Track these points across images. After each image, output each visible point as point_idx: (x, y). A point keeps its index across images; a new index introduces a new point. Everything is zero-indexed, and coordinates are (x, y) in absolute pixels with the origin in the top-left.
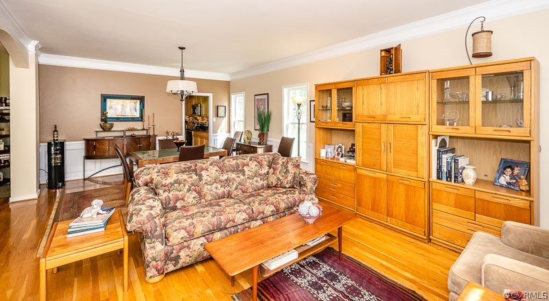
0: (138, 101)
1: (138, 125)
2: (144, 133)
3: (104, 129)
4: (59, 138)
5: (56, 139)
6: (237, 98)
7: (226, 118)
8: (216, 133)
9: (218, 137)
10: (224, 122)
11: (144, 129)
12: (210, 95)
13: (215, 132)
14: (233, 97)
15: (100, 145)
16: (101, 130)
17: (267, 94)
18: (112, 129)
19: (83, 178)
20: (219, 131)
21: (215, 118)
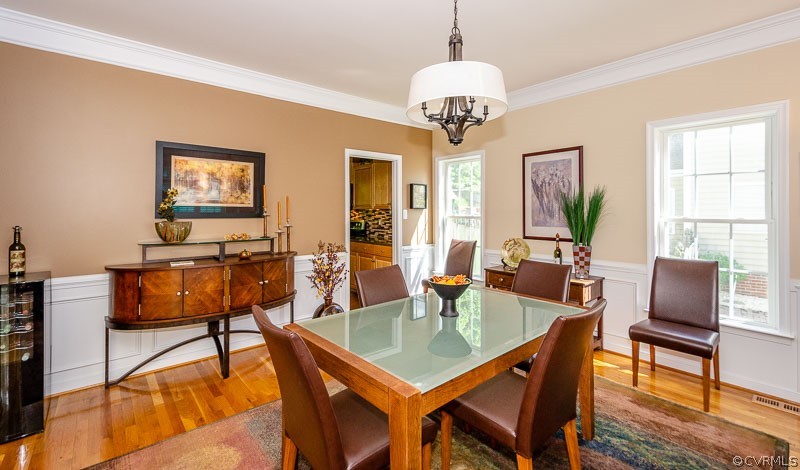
0: (251, 166)
1: (251, 228)
2: (265, 247)
3: (166, 241)
4: (29, 268)
5: (16, 270)
6: (450, 169)
7: (426, 212)
8: (409, 245)
9: (413, 255)
10: (423, 218)
11: (265, 238)
12: (397, 159)
13: (407, 242)
14: (441, 164)
15: (156, 285)
16: (159, 240)
17: (580, 148)
18: (189, 239)
19: (102, 381)
20: (414, 241)
21: (406, 211)
